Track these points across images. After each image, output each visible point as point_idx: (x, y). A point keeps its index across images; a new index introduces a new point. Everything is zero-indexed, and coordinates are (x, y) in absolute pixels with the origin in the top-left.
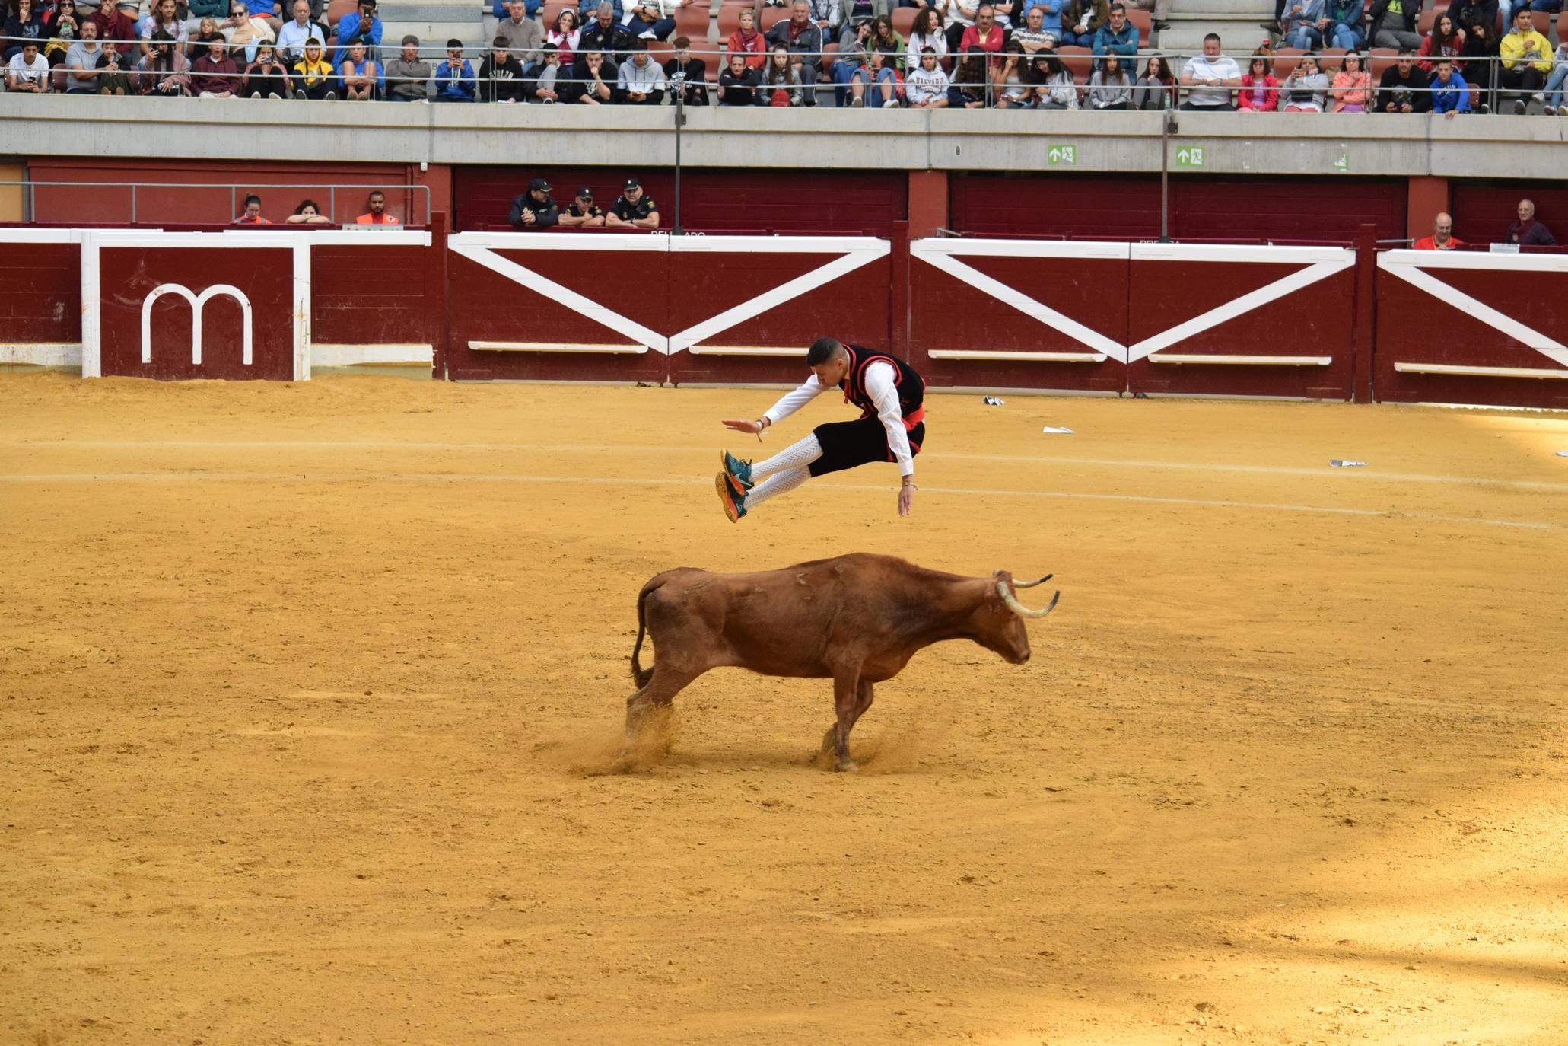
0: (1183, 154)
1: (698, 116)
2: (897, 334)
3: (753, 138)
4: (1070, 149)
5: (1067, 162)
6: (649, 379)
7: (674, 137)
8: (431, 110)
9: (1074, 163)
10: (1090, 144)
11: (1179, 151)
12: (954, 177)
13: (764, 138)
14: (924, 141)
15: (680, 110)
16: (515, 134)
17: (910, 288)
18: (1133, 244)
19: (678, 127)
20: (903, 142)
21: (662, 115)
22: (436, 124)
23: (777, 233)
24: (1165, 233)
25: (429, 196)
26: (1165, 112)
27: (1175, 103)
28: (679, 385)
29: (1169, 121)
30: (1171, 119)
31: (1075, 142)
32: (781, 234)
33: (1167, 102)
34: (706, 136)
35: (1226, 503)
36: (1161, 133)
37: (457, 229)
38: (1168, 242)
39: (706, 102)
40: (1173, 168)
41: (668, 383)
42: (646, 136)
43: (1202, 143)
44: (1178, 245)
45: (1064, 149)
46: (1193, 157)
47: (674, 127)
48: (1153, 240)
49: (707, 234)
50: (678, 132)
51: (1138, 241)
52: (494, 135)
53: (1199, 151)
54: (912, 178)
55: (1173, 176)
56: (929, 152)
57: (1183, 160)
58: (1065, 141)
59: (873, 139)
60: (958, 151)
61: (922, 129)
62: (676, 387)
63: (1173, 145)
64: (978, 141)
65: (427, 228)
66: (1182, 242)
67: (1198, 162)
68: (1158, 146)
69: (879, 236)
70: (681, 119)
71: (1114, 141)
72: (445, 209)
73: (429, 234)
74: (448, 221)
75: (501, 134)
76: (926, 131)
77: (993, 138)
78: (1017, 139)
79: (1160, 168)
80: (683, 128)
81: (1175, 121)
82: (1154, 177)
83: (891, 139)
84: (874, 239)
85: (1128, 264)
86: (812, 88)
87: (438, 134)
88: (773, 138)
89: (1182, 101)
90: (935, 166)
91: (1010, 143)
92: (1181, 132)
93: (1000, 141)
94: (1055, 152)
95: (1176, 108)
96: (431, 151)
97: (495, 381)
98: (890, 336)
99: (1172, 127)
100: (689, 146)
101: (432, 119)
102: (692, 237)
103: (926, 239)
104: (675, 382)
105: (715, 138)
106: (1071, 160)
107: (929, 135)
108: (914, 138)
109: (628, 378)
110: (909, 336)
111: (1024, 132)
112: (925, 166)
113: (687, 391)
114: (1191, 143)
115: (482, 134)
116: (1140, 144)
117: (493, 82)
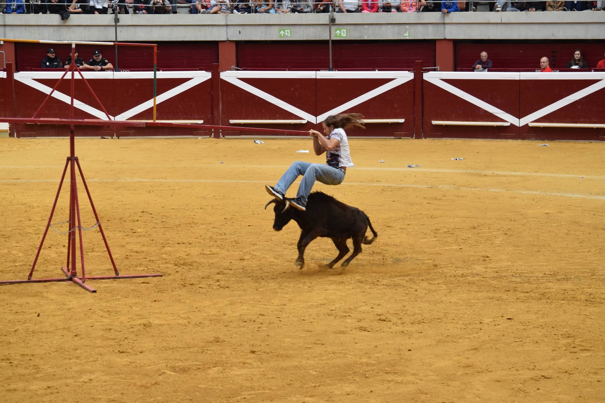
0: (338, 32)
1: (124, 18)
2: (215, 113)
3: (149, 28)
4: (289, 31)
5: (287, 36)
6: (106, 135)
7: (114, 28)
8: (4, 18)
9: (291, 37)
10: (297, 29)
11: (336, 31)
12: (239, 44)
13: (154, 28)
14: (224, 28)
15: (116, 16)
16: (43, 28)
17: (220, 93)
18: (318, 72)
19: (116, 24)
20: (215, 29)
21: (108, 18)
22: (7, 24)
23: (161, 70)
24: (331, 67)
25: (4, 56)
26: (330, 13)
27: (334, 11)
28: (120, 138)
29: (331, 17)
30: (332, 16)
31: (291, 27)
32: (163, 70)
33: (331, 9)
34: (128, 27)
35: (361, 184)
36: (328, 23)
37: (18, 70)
38: (332, 70)
39: (127, 12)
40: (333, 38)
41: (115, 137)
42: (102, 28)
43: (346, 27)
44: (337, 72)
45: (286, 30)
46: (342, 33)
47: (114, 24)
48: (326, 70)
49: (130, 71)
50: (116, 26)
51: (319, 70)
52: (33, 28)
53: (345, 30)
54: (220, 45)
55: (333, 42)
56: (227, 33)
57: (338, 35)
58: (286, 27)
59: (202, 28)
60: (240, 33)
61: (223, 23)
62: (118, 138)
63: (333, 28)
64: (248, 28)
65: (4, 70)
66: (338, 70)
67: (345, 35)
68: (327, 28)
69: (206, 71)
70: (117, 20)
71: (308, 27)
72: (12, 62)
73: (5, 73)
74: (14, 67)
75: (36, 28)
76: (226, 24)
77: (255, 27)
78: (265, 27)
79: (328, 38)
80: (118, 24)
81: (334, 18)
82: (325, 43)
83: (210, 28)
84: (204, 71)
85: (315, 80)
86: (176, 6)
87: (8, 29)
88: (158, 28)
89: (337, 9)
90: (230, 39)
91: (263, 28)
92: (337, 22)
93: (257, 27)
94: (282, 32)
95: (334, 12)
96: (5, 35)
97: (37, 137)
98: (212, 114)
99: (333, 20)
100: (121, 32)
101: (4, 21)
102: (124, 72)
103: (227, 71)
104: (118, 136)
105: (132, 28)
106: (289, 35)
107: (227, 25)
108: (220, 27)
109: (97, 135)
110: (221, 114)
111: (269, 24)
112: (226, 39)
113: (123, 140)
114: (341, 27)
115: (28, 28)
116: (319, 28)
117: (32, 5)
